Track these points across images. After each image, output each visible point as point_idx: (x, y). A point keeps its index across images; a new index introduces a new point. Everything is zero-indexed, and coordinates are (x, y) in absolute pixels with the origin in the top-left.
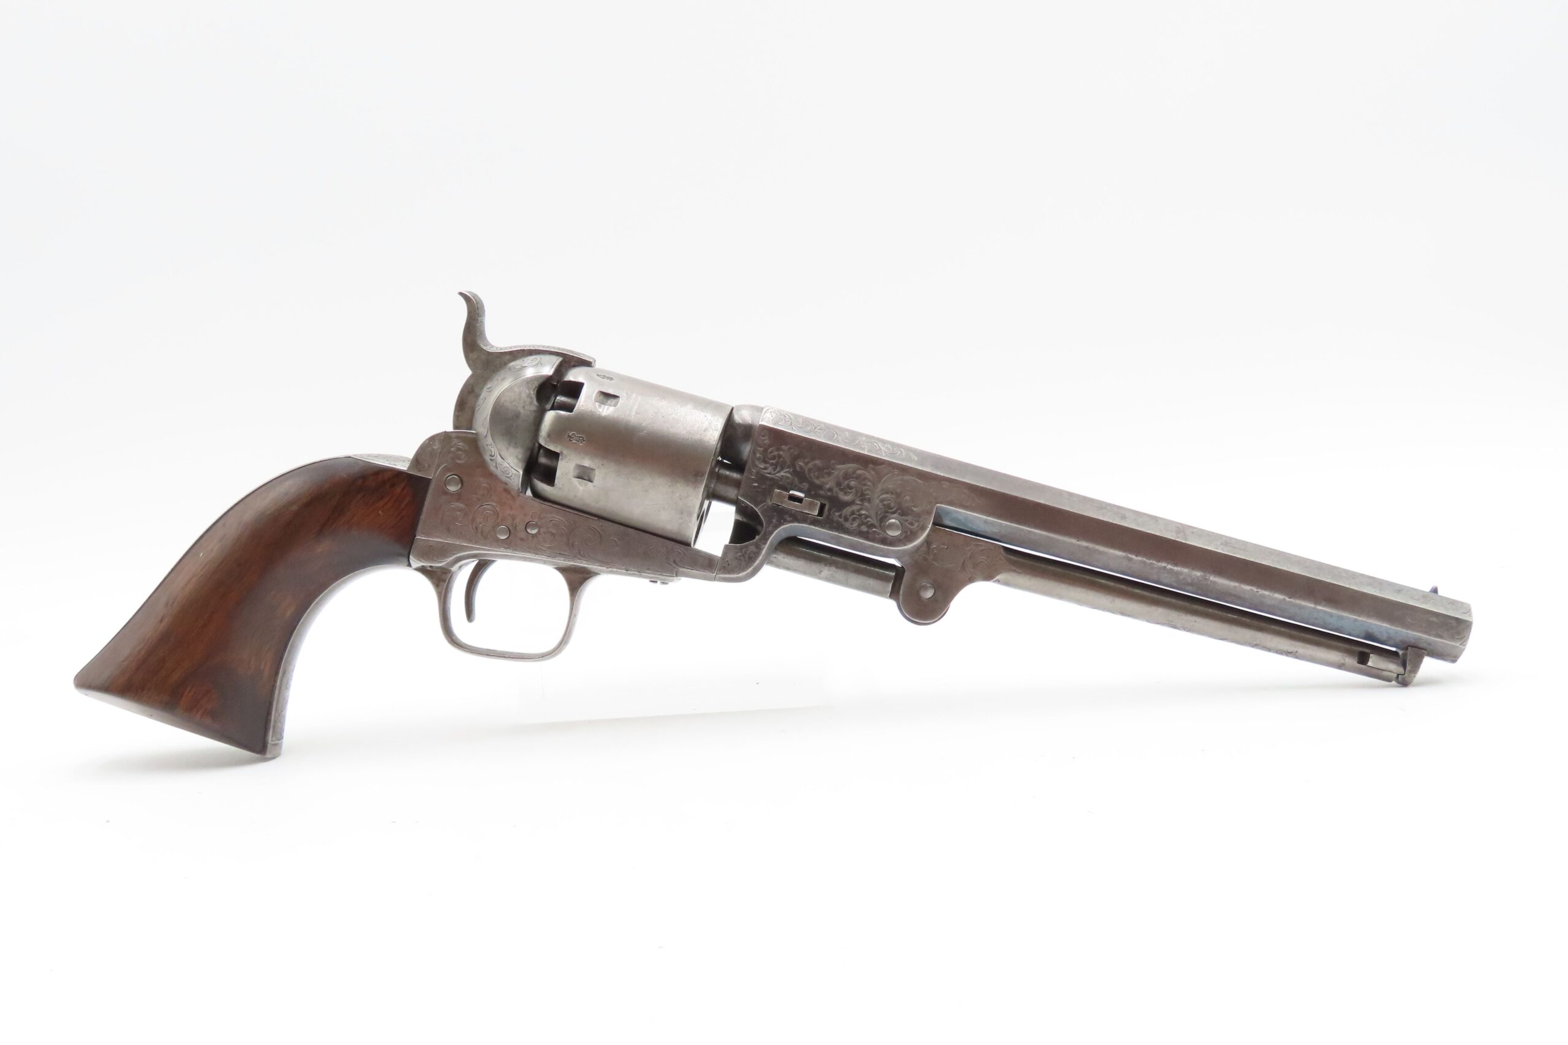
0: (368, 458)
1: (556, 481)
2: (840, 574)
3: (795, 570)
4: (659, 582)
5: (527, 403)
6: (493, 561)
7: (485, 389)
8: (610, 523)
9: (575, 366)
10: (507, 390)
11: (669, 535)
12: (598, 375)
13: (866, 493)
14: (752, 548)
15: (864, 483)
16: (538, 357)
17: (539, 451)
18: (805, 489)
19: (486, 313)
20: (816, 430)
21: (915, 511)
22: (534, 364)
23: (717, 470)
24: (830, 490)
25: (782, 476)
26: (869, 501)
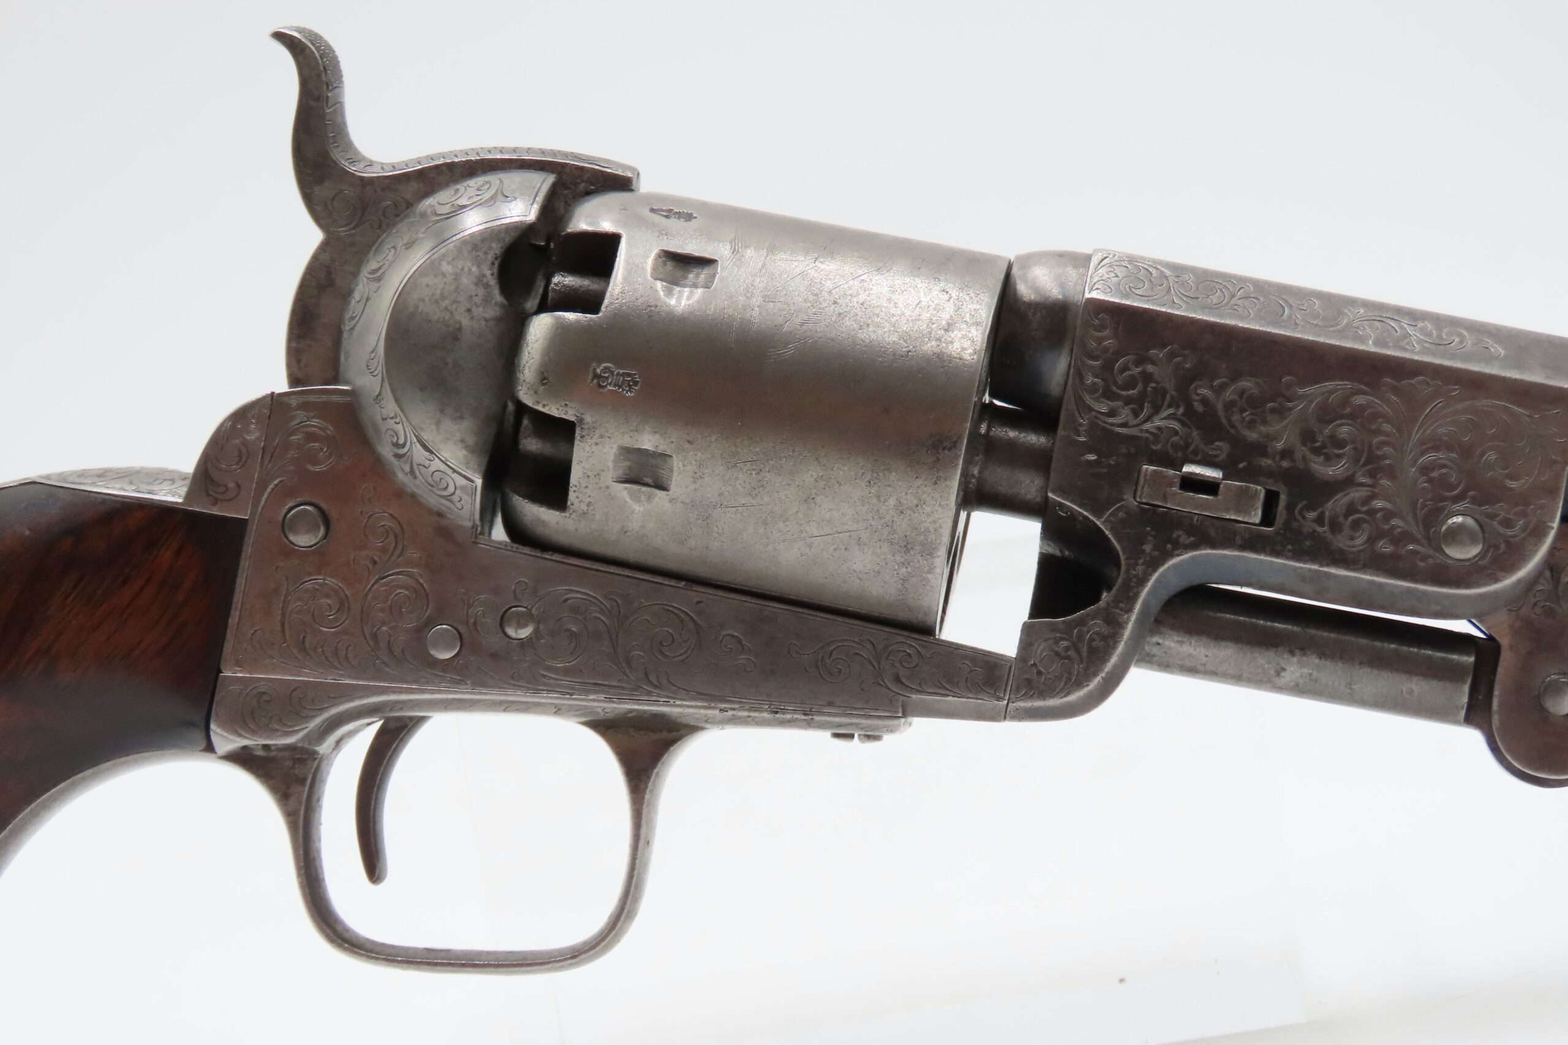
0: (82, 480)
1: (572, 496)
2: (1332, 672)
3: (1213, 674)
4: (856, 736)
5: (477, 300)
6: (421, 720)
7: (365, 273)
8: (720, 593)
9: (588, 193)
10: (421, 272)
11: (875, 611)
12: (652, 210)
13: (1379, 453)
14: (1098, 625)
15: (1373, 427)
16: (494, 179)
17: (518, 424)
18: (1223, 457)
19: (344, 79)
20: (1233, 301)
21: (1511, 489)
22: (487, 196)
23: (983, 429)
24: (1286, 454)
25: (1159, 428)
26: (1391, 473)
